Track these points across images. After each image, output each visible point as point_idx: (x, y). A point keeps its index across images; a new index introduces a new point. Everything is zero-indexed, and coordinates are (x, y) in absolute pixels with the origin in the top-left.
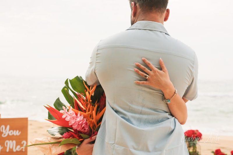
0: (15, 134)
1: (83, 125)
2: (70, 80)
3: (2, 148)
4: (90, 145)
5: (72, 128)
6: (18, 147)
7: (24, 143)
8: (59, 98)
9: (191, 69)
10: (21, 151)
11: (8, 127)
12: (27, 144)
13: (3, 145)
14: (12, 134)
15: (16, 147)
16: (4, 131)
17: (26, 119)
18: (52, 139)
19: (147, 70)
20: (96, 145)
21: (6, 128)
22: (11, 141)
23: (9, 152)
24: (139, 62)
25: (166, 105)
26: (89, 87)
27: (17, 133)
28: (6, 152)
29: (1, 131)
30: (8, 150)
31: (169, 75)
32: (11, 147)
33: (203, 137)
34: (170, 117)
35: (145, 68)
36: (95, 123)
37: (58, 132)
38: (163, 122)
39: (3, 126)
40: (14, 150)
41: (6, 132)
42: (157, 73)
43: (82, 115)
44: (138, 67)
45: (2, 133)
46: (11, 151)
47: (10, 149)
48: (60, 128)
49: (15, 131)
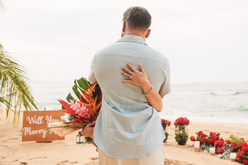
1: (86, 113)
2: (77, 80)
3: (47, 131)
4: (91, 128)
5: (78, 116)
8: (70, 93)
9: (163, 70)
11: (51, 117)
16: (48, 120)
18: (64, 124)
19: (130, 72)
20: (96, 128)
21: (49, 118)
23: (52, 134)
24: (124, 65)
25: (145, 98)
26: (91, 85)
28: (49, 134)
29: (46, 119)
30: (51, 133)
31: (147, 75)
33: (190, 123)
34: (149, 106)
35: (129, 70)
36: (96, 112)
37: (68, 118)
38: (144, 110)
39: (48, 116)
41: (50, 120)
42: (138, 74)
43: (85, 106)
44: (124, 70)
45: (47, 121)
47: (52, 132)
48: (70, 116)
49: (56, 120)
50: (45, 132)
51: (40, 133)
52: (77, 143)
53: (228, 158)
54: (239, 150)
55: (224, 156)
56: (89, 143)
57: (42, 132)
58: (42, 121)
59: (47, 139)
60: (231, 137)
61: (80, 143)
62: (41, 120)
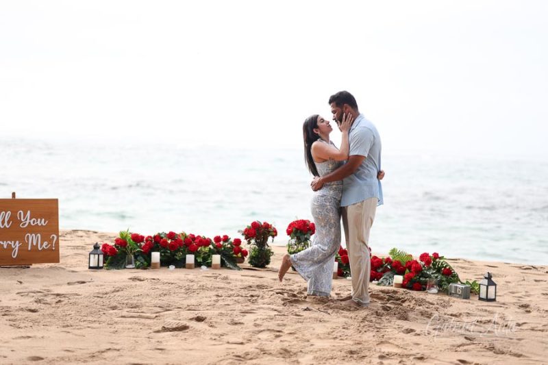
0: (40, 225)
3: (21, 244)
6: (45, 243)
7: (53, 237)
10: (50, 250)
11: (29, 212)
12: (58, 239)
13: (21, 239)
14: (35, 223)
15: (42, 244)
16: (22, 220)
17: (56, 201)
21: (25, 215)
22: (34, 235)
23: (32, 250)
27: (42, 222)
29: (19, 218)
30: (29, 249)
32: (35, 244)
39: (21, 212)
40: (40, 249)
41: (26, 220)
45: (20, 221)
46: (35, 248)
47: (32, 246)
49: (39, 220)
50: (16, 246)
51: (5, 247)
52: (90, 268)
53: (389, 283)
54: (407, 271)
55: (382, 282)
56: (118, 269)
57: (9, 246)
58: (8, 222)
59: (23, 260)
60: (393, 252)
61: (98, 268)
62: (6, 220)
